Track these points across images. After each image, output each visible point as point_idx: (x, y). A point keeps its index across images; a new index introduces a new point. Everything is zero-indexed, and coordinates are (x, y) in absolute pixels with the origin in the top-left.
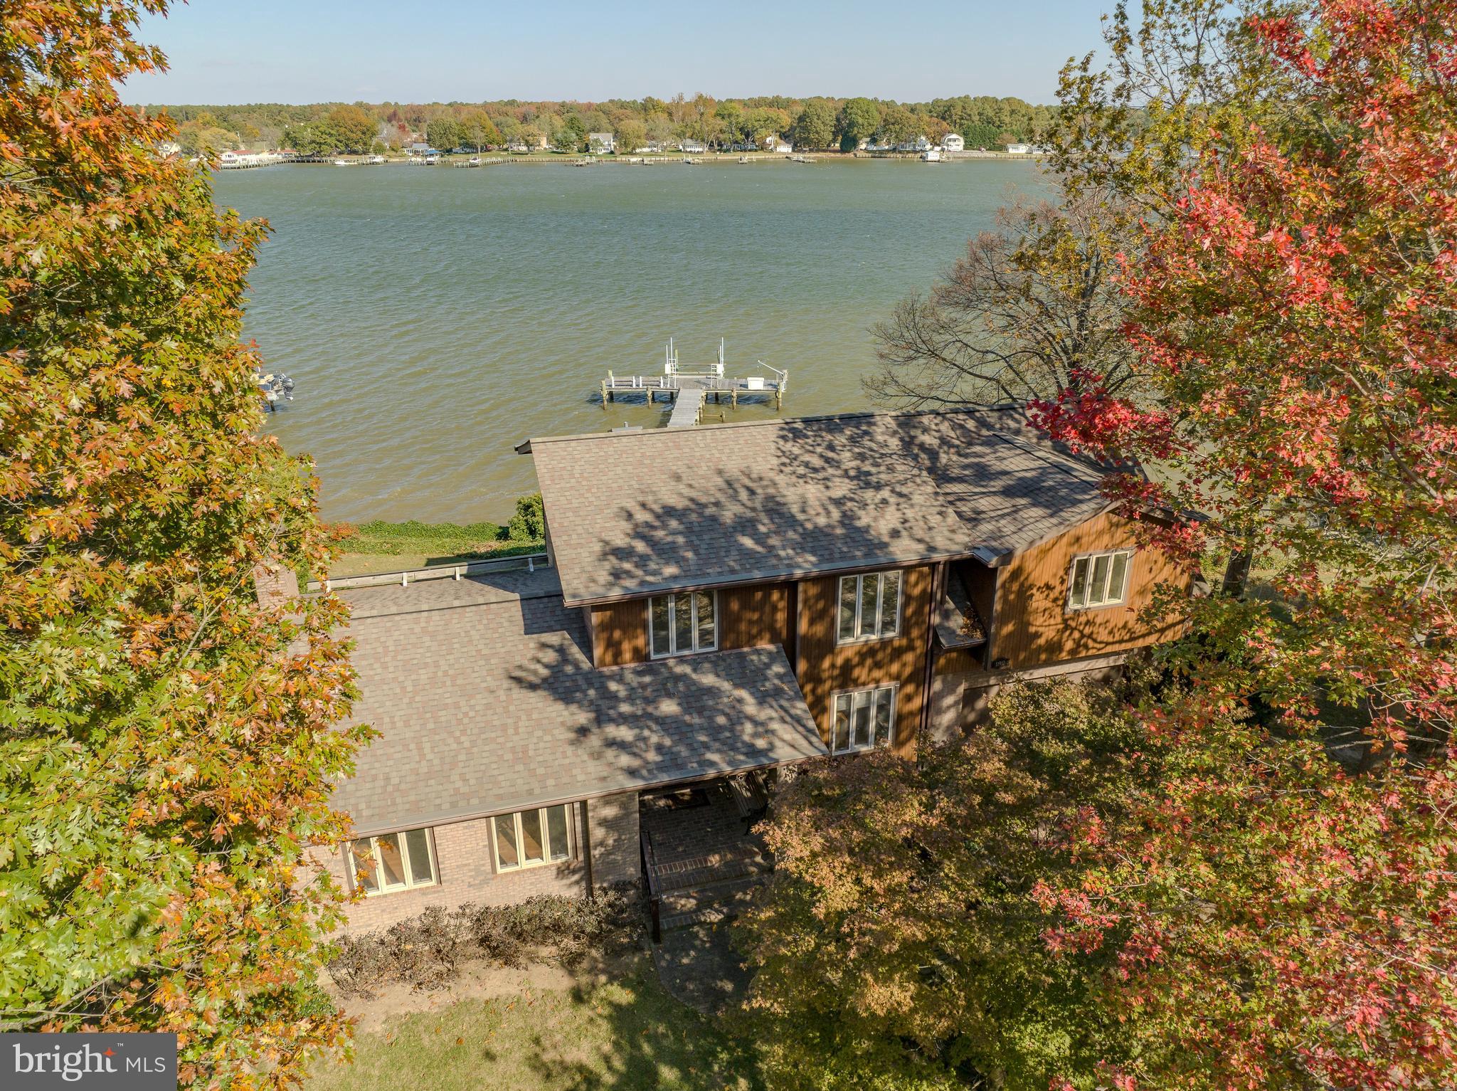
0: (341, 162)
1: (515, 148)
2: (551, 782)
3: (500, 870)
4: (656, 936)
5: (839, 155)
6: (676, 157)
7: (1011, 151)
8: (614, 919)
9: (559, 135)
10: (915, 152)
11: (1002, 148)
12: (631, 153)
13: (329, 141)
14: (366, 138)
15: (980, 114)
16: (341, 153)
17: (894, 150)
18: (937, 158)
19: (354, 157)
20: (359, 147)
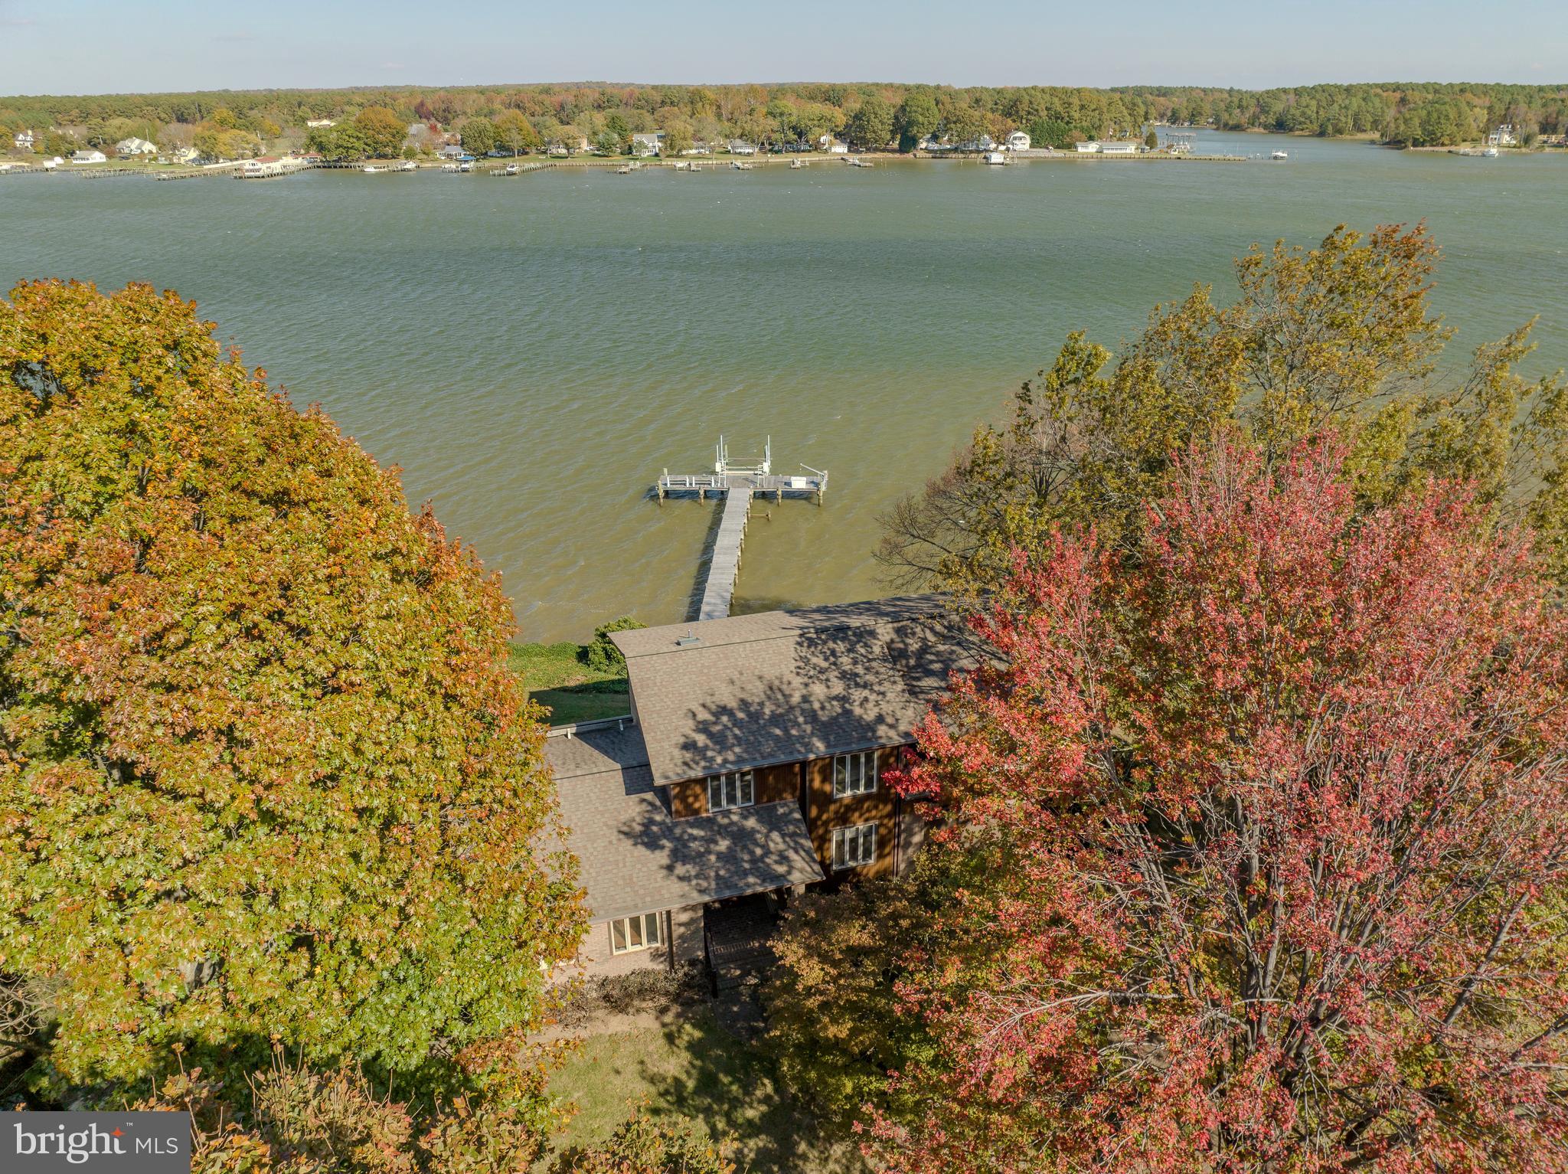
0: (370, 169)
1: (554, 151)
2: (648, 899)
3: (615, 953)
4: (715, 994)
5: (897, 155)
6: (725, 160)
7: (1080, 150)
8: (687, 984)
9: (601, 137)
10: (978, 152)
11: (1070, 146)
12: (679, 156)
13: (356, 145)
14: (396, 141)
15: (1047, 109)
16: (369, 158)
17: (956, 150)
18: (1001, 160)
19: (384, 162)
20: (389, 150)
